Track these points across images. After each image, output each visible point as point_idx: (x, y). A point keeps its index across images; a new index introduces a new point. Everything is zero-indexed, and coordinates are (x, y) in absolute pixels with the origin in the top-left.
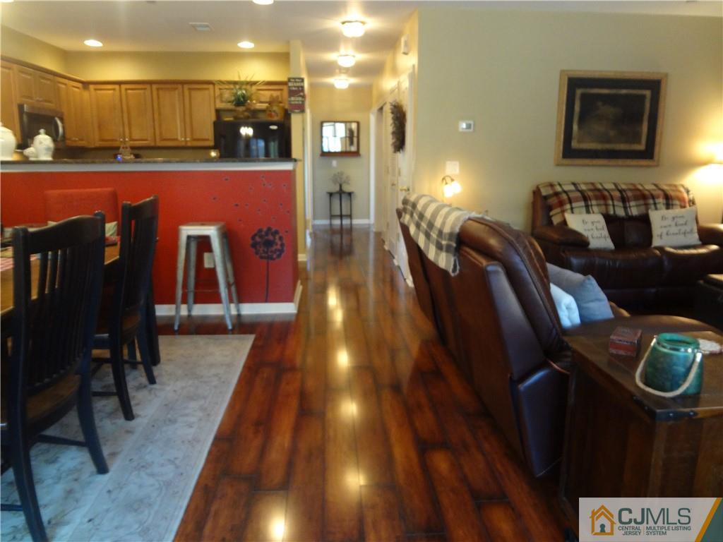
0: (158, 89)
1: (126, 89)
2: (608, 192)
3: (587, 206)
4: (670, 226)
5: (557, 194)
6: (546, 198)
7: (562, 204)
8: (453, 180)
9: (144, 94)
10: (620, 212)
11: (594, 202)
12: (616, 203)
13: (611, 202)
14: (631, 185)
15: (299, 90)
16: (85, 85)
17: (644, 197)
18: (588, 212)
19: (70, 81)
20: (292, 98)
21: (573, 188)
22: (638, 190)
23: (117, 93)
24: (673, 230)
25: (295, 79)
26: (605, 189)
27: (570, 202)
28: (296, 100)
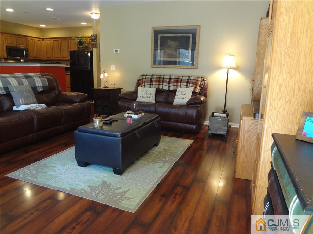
0: (62, 40)
1: (54, 40)
2: (163, 79)
3: (150, 84)
4: (179, 95)
5: (142, 79)
6: (138, 80)
7: (142, 83)
8: (106, 72)
9: (58, 42)
10: (166, 88)
11: (154, 83)
12: (164, 84)
13: (161, 83)
14: (177, 77)
15: (95, 39)
16: (43, 39)
17: (177, 82)
18: (150, 87)
19: (35, 39)
20: (93, 42)
21: (150, 77)
22: (178, 79)
23: (51, 42)
24: (179, 97)
25: (93, 35)
26: (163, 78)
27: (145, 83)
28: (94, 43)
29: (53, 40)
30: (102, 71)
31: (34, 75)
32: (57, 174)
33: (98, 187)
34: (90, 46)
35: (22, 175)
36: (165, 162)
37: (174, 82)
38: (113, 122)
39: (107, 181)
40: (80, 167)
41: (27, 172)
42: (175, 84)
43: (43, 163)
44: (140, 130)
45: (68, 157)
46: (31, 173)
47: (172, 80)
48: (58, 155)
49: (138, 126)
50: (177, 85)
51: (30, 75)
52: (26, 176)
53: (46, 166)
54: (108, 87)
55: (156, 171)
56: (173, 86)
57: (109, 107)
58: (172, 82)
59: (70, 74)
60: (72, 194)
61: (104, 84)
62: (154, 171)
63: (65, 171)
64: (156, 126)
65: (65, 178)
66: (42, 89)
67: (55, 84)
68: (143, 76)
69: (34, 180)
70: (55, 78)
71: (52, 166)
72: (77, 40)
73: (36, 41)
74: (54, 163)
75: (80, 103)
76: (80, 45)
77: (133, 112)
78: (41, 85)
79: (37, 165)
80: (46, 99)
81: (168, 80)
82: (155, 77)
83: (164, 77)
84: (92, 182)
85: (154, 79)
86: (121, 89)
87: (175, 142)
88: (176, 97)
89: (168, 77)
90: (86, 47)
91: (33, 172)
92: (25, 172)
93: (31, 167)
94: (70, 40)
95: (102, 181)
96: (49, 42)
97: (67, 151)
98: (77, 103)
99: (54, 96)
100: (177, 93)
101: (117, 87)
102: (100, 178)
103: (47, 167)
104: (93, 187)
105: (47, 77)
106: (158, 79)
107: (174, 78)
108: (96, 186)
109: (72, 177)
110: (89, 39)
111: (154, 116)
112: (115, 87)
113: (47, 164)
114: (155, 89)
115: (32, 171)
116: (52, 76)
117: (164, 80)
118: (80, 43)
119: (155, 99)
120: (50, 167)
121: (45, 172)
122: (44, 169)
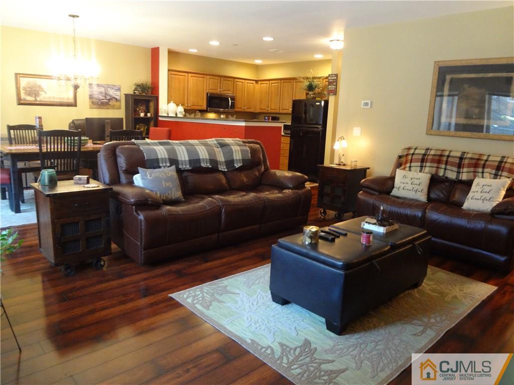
0: (283, 83)
2: (447, 159)
3: (422, 167)
4: (477, 192)
5: (407, 155)
6: (400, 157)
7: (406, 163)
8: (344, 139)
9: (278, 85)
10: (452, 175)
11: (428, 164)
12: (448, 167)
13: (443, 166)
14: (476, 157)
15: (333, 81)
16: (257, 81)
17: (476, 166)
18: (421, 171)
19: (246, 81)
20: (330, 87)
21: (423, 152)
22: (478, 159)
23: (268, 86)
24: (478, 195)
25: (332, 75)
26: (448, 156)
27: (411, 162)
28: (332, 87)
29: (271, 82)
30: (337, 137)
31: (233, 142)
32: (237, 309)
33: (295, 349)
34: (326, 93)
35: (191, 298)
36: (427, 326)
37: (469, 166)
38: (339, 237)
39: (311, 341)
40: (275, 305)
41: (199, 295)
42: (472, 170)
43: (223, 285)
44: (384, 258)
45: (261, 282)
46: (203, 297)
47: (466, 160)
48: (247, 275)
49: (381, 251)
50: (476, 172)
51: (227, 142)
52: (195, 302)
53: (225, 291)
54: (344, 165)
55: (404, 342)
56: (467, 172)
57: (343, 198)
58: (466, 165)
59: (290, 137)
60: (251, 352)
61: (340, 159)
62: (401, 341)
63: (251, 305)
64: (420, 253)
65: (248, 319)
66: (242, 164)
67: (261, 156)
68: (409, 149)
69: (205, 311)
70: (263, 146)
71: (235, 293)
72: (307, 83)
73: (247, 85)
74: (238, 288)
75: (294, 191)
76: (310, 91)
77: (377, 221)
78: (241, 158)
79: (214, 287)
80: (245, 179)
81: (457, 161)
82: (432, 152)
83: (450, 153)
84: (287, 338)
85: (430, 157)
86: (368, 170)
87: (456, 286)
88: (471, 194)
89: (459, 154)
90: (319, 93)
91: (206, 298)
92: (195, 296)
93: (205, 288)
94: (296, 82)
95: (304, 339)
96: (265, 86)
97: (261, 270)
98: (290, 190)
99: (258, 175)
100: (474, 188)
101: (360, 165)
102: (302, 332)
103: (227, 292)
104: (287, 347)
105: (251, 145)
106: (437, 158)
107: (471, 159)
108: (293, 346)
109: (258, 320)
110: (324, 80)
111: (417, 234)
112: (356, 166)
113: (228, 288)
114: (429, 176)
115: (205, 295)
116: (259, 144)
117: (450, 159)
118: (311, 88)
119: (427, 193)
120: (232, 293)
121: (223, 302)
122: (223, 295)
